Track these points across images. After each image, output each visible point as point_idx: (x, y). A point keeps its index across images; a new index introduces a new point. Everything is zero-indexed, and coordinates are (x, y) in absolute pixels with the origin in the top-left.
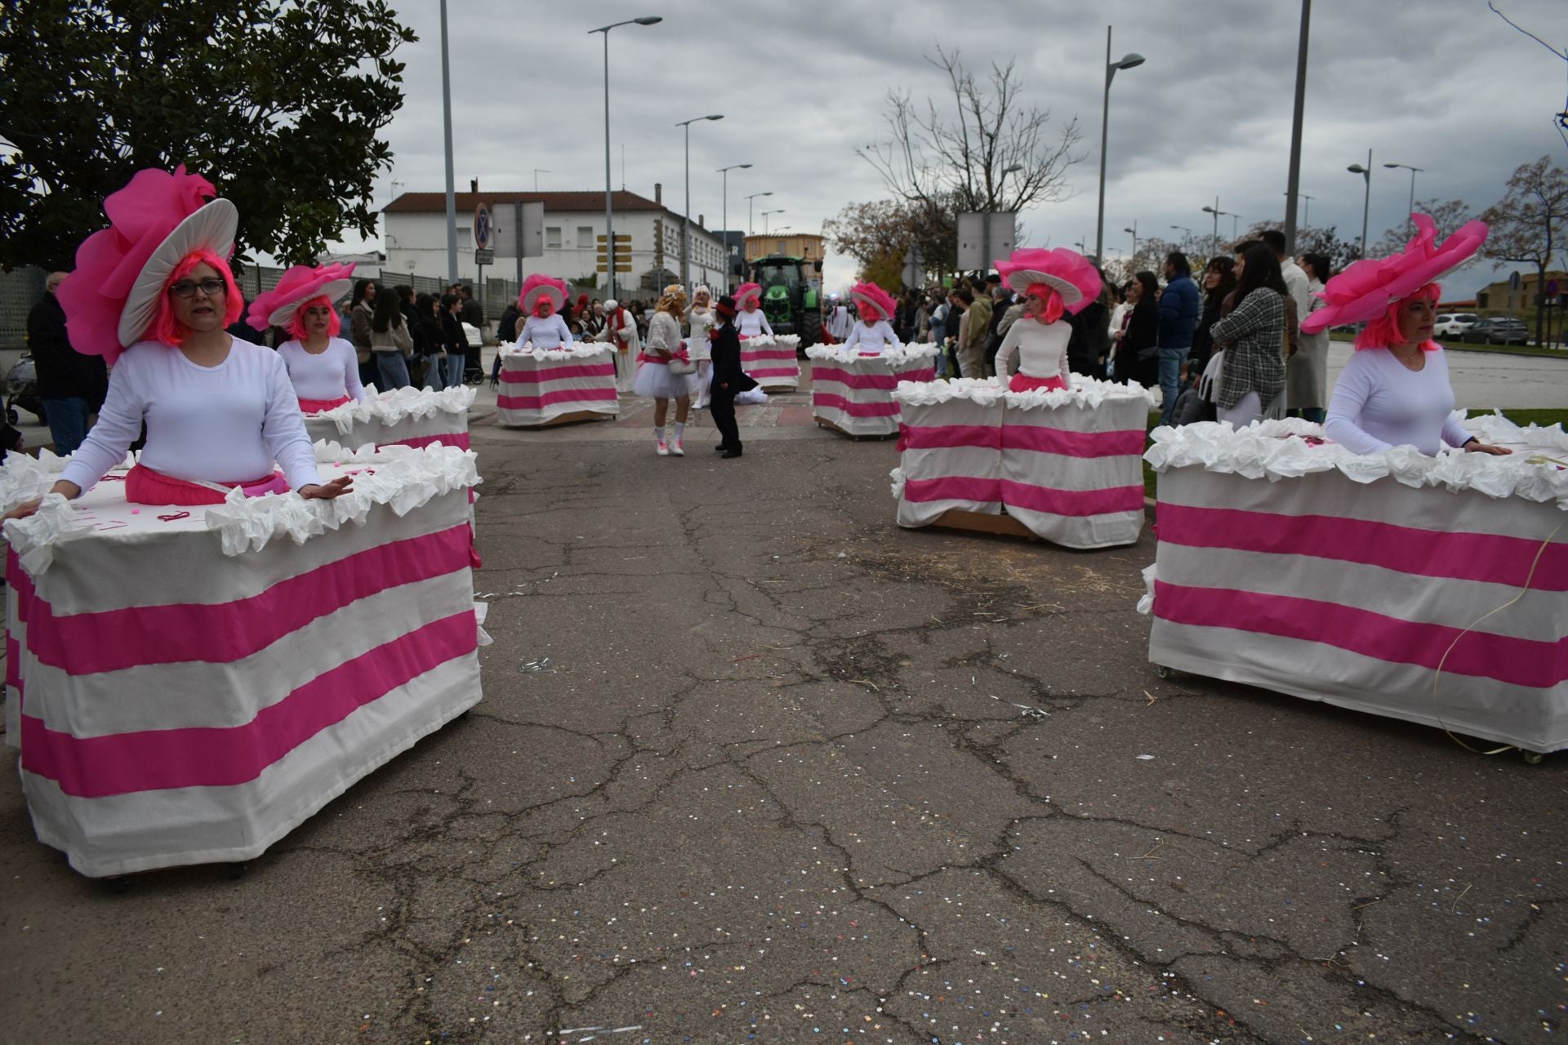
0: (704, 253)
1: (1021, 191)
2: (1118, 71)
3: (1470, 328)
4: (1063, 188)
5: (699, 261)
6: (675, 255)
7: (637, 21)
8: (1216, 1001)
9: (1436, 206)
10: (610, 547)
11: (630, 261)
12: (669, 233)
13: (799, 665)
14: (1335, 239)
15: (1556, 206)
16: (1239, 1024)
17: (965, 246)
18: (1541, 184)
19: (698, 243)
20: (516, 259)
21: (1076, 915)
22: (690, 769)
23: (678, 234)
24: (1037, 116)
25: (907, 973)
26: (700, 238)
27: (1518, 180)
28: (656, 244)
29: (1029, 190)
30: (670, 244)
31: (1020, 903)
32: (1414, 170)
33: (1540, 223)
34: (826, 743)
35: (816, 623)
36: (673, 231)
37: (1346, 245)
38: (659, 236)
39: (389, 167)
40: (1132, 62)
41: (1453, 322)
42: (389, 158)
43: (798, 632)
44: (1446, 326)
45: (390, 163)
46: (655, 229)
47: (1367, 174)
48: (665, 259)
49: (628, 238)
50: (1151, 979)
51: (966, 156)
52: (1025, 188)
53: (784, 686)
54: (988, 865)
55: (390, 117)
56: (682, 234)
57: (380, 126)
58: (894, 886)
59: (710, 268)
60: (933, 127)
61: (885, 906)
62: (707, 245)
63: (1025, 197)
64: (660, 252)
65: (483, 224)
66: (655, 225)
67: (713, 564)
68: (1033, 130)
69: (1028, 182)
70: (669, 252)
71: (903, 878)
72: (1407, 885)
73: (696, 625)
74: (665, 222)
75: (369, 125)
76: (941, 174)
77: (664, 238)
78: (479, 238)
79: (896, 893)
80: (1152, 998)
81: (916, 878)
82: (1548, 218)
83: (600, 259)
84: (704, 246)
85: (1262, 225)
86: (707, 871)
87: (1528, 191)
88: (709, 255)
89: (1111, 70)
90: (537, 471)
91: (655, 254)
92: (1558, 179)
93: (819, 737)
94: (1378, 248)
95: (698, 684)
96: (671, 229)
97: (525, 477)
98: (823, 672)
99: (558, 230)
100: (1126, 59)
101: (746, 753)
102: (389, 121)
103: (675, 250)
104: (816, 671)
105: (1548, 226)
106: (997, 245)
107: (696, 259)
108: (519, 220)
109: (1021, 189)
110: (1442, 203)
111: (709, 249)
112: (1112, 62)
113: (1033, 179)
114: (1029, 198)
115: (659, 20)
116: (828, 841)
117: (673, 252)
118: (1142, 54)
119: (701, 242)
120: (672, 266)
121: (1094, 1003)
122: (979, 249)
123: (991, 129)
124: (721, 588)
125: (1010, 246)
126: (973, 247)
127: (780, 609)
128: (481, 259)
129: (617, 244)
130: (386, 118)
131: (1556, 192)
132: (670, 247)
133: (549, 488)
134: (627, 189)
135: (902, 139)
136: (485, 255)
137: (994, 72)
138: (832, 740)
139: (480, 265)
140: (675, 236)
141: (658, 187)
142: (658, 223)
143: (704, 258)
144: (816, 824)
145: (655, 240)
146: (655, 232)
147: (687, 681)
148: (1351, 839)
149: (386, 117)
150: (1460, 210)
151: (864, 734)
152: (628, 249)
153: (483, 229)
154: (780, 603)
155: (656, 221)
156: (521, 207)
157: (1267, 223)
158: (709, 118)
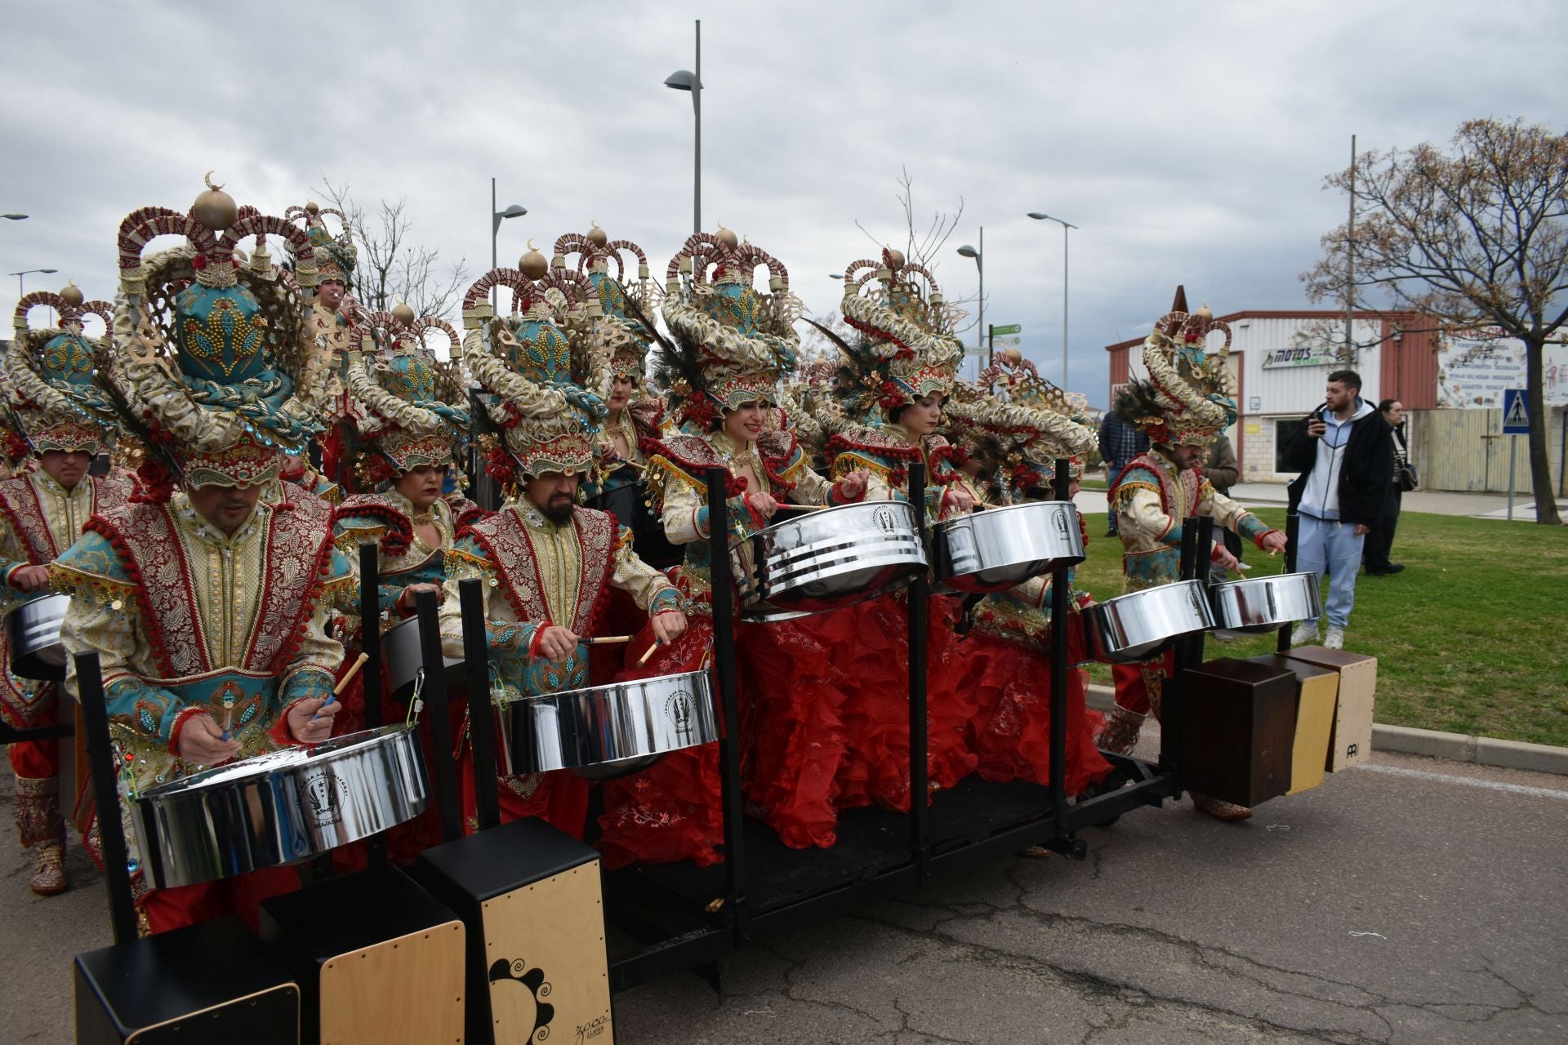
2: (503, 219)
8: (972, 942)
24: (427, 255)
40: (515, 213)
50: (930, 940)
89: (497, 219)
100: (510, 209)
112: (497, 211)
118: (525, 206)
123: (383, 266)
137: (383, 209)
158: (7, 216)
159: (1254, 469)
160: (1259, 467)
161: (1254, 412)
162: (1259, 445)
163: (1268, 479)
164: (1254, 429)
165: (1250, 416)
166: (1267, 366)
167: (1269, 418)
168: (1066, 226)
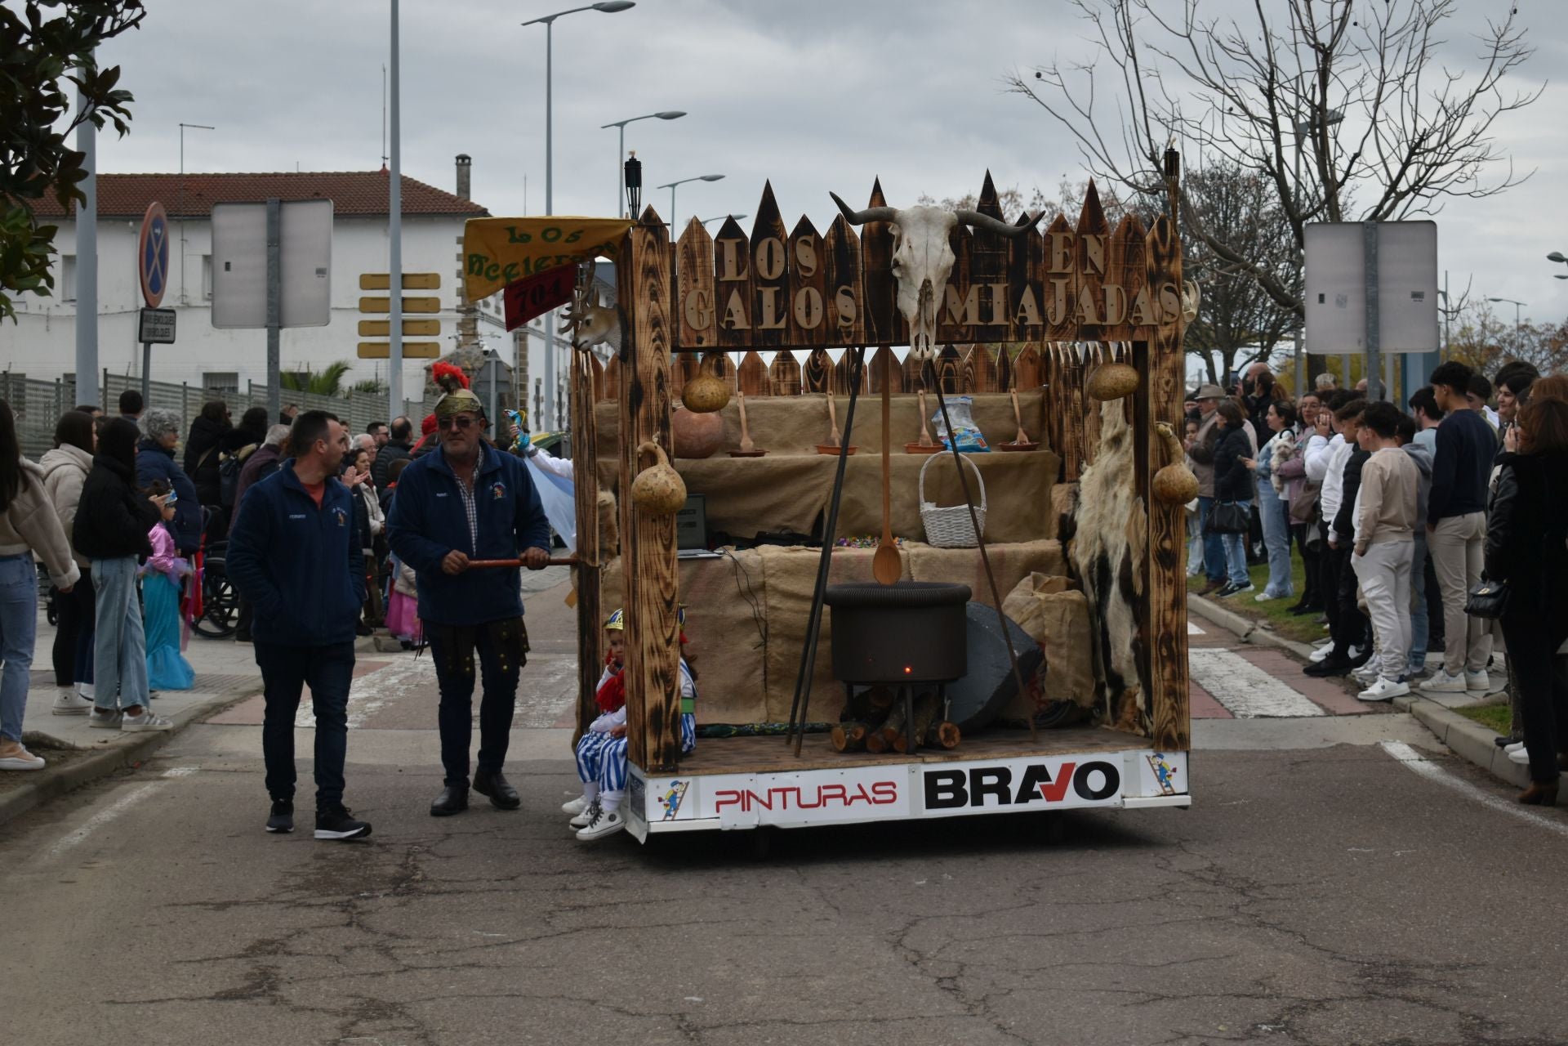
1: (1394, 175)
4: (1482, 164)
10: (785, 1021)
11: (437, 333)
17: (1322, 298)
20: (264, 333)
28: (461, 292)
29: (1411, 173)
39: (120, 126)
42: (123, 105)
45: (122, 117)
46: (459, 257)
48: (482, 327)
49: (431, 281)
51: (1270, 95)
52: (1406, 165)
55: (138, 12)
57: (112, 33)
60: (1189, 26)
63: (1403, 186)
64: (469, 312)
65: (157, 251)
66: (459, 249)
68: (1420, 35)
69: (1412, 152)
70: (491, 311)
75: (86, 32)
76: (1218, 134)
78: (148, 280)
83: (365, 328)
91: (460, 316)
102: (135, 23)
106: (1394, 298)
108: (275, 241)
109: (1395, 170)
114: (1415, 188)
117: (498, 310)
122: (1355, 307)
125: (1426, 299)
126: (1341, 302)
128: (154, 332)
129: (407, 293)
130: (127, 14)
135: (1121, 53)
136: (158, 320)
139: (148, 344)
141: (463, 162)
145: (459, 283)
146: (459, 265)
149: (127, 12)
152: (433, 305)
153: (156, 261)
155: (460, 240)
156: (280, 209)
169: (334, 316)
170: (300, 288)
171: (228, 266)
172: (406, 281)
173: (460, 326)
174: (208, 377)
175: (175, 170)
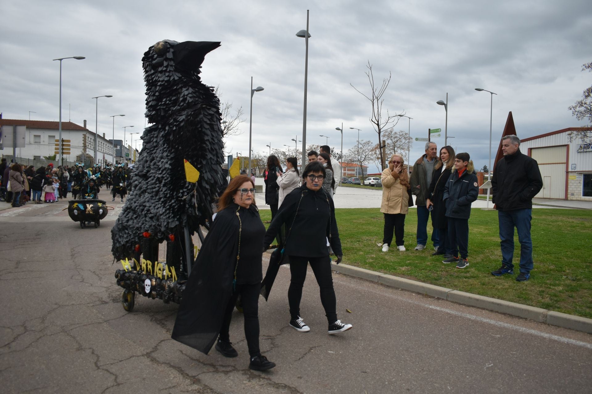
0: (105, 148)
2: (255, 92)
3: (377, 182)
4: (237, 130)
5: (102, 151)
6: (92, 148)
7: (74, 58)
8: (206, 384)
9: (363, 142)
10: (37, 261)
11: (70, 150)
12: (89, 140)
13: (102, 298)
14: (334, 152)
15: (396, 144)
16: (211, 389)
18: (392, 137)
19: (102, 144)
20: (12, 149)
21: (172, 366)
22: (47, 335)
23: (93, 140)
24: (228, 105)
25: (107, 389)
26: (103, 142)
27: (385, 135)
28: (83, 144)
30: (90, 144)
31: (154, 364)
32: (359, 130)
33: (392, 149)
34: (103, 323)
35: (113, 284)
36: (91, 139)
37: (337, 154)
38: (85, 140)
40: (260, 89)
41: (372, 180)
43: (105, 288)
44: (370, 181)
46: (83, 138)
47: (342, 131)
48: (87, 150)
49: (69, 141)
50: (189, 380)
53: (93, 306)
54: (148, 355)
56: (95, 140)
58: (112, 364)
59: (107, 154)
61: (107, 370)
62: (106, 145)
64: (85, 147)
66: (83, 136)
67: (79, 266)
68: (227, 110)
70: (89, 147)
71: (116, 361)
72: (278, 347)
73: (65, 287)
74: (88, 135)
77: (87, 141)
79: (112, 366)
80: (187, 386)
81: (121, 361)
82: (394, 147)
83: (56, 149)
84: (105, 145)
85: (312, 146)
86: (43, 366)
87: (388, 139)
88: (107, 149)
89: (253, 92)
90: (13, 234)
91: (83, 148)
92: (396, 135)
93: (101, 321)
94: (346, 155)
95: (59, 307)
96: (90, 138)
97: (6, 236)
98: (110, 300)
99: (39, 136)
100: (258, 88)
101: (71, 328)
103: (92, 146)
104: (108, 300)
105: (394, 150)
107: (101, 150)
108: (15, 133)
110: (364, 141)
111: (107, 146)
112: (253, 89)
113: (227, 127)
115: (84, 58)
116: (93, 353)
117: (91, 147)
118: (263, 87)
119: (104, 144)
120: (91, 153)
121: (167, 389)
124: (80, 274)
127: (101, 280)
129: (64, 143)
131: (396, 139)
132: (90, 145)
133: (17, 240)
134: (71, 121)
138: (106, 322)
140: (92, 141)
141: (85, 121)
142: (85, 135)
143: (105, 150)
144: (90, 348)
145: (83, 142)
146: (83, 139)
147: (56, 306)
148: (267, 336)
150: (370, 144)
151: (118, 319)
152: (69, 145)
154: (101, 278)
155: (83, 135)
156: (16, 126)
157: (313, 145)
158: (106, 96)
159: (573, 194)
160: (575, 194)
161: (573, 170)
162: (576, 184)
163: (579, 199)
164: (573, 178)
165: (572, 172)
166: (580, 151)
167: (580, 173)
168: (492, 93)
169: (26, 146)
170: (19, 141)
171: (5, 136)
172: (63, 141)
173: (83, 149)
174: (35, 156)
175: (29, 120)
